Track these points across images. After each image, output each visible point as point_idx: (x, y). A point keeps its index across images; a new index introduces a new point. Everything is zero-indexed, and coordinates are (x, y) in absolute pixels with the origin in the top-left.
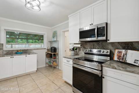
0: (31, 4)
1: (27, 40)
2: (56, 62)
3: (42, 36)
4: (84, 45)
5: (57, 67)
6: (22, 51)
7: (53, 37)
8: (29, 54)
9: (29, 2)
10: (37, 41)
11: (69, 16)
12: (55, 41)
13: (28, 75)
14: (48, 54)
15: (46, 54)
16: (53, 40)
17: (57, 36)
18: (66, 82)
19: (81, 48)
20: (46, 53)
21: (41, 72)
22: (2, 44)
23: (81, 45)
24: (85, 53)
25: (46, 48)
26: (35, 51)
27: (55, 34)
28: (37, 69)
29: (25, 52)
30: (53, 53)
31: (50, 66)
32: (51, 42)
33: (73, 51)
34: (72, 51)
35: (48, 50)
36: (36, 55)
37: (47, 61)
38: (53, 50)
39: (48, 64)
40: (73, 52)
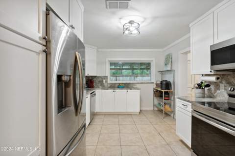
0: (129, 30)
1: (133, 71)
2: (170, 106)
3: (149, 64)
4: (229, 77)
5: (172, 115)
6: (123, 85)
7: (166, 65)
8: (131, 89)
9: (126, 29)
10: (145, 71)
11: (190, 25)
12: (168, 71)
13: (130, 115)
14: (157, 91)
15: (154, 92)
16: (165, 69)
17: (171, 62)
18: (182, 141)
19: (221, 85)
20: (154, 89)
21: (145, 116)
22: (107, 77)
23: (218, 78)
24: (230, 96)
25: (155, 82)
26: (138, 86)
27: (169, 60)
28: (140, 110)
29: (127, 86)
30: (163, 91)
31: (161, 111)
32: (162, 73)
33: (200, 88)
34: (197, 88)
35: (157, 85)
36: (139, 91)
37: (156, 102)
38: (164, 86)
39: (157, 107)
40: (199, 91)
